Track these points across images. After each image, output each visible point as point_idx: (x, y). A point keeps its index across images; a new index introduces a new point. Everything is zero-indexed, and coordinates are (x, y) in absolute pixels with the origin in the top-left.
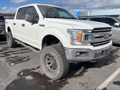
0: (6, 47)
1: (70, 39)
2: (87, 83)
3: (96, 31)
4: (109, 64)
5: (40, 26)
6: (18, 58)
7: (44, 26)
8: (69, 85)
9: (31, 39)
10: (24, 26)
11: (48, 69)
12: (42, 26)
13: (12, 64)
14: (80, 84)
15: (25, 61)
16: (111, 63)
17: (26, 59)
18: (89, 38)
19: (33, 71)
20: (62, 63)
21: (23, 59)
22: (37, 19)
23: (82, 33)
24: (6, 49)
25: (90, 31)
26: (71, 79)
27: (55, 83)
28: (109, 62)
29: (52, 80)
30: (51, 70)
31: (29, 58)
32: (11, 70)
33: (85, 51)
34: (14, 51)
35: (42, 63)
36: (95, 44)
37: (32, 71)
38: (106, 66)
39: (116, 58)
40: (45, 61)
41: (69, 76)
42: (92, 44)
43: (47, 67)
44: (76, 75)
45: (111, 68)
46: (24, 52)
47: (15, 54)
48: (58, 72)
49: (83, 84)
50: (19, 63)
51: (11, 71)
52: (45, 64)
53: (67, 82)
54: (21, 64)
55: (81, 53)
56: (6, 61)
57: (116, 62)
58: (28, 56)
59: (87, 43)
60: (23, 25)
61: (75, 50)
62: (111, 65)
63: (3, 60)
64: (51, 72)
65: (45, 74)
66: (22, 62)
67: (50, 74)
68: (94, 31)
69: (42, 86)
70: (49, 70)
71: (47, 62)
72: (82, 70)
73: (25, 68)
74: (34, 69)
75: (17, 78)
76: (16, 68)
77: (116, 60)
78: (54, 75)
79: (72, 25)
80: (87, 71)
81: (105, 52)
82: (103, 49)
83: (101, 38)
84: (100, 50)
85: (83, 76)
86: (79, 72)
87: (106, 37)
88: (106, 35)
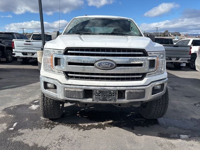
8: (49, 130)
18: (61, 62)
41: (68, 123)
59: (59, 70)
68: (69, 52)
69: (27, 119)
75: (27, 103)
81: (97, 94)
82: (91, 87)
83: (84, 66)
84: (81, 87)
85: (84, 131)
86: (90, 124)
87: (99, 66)
88: (101, 63)
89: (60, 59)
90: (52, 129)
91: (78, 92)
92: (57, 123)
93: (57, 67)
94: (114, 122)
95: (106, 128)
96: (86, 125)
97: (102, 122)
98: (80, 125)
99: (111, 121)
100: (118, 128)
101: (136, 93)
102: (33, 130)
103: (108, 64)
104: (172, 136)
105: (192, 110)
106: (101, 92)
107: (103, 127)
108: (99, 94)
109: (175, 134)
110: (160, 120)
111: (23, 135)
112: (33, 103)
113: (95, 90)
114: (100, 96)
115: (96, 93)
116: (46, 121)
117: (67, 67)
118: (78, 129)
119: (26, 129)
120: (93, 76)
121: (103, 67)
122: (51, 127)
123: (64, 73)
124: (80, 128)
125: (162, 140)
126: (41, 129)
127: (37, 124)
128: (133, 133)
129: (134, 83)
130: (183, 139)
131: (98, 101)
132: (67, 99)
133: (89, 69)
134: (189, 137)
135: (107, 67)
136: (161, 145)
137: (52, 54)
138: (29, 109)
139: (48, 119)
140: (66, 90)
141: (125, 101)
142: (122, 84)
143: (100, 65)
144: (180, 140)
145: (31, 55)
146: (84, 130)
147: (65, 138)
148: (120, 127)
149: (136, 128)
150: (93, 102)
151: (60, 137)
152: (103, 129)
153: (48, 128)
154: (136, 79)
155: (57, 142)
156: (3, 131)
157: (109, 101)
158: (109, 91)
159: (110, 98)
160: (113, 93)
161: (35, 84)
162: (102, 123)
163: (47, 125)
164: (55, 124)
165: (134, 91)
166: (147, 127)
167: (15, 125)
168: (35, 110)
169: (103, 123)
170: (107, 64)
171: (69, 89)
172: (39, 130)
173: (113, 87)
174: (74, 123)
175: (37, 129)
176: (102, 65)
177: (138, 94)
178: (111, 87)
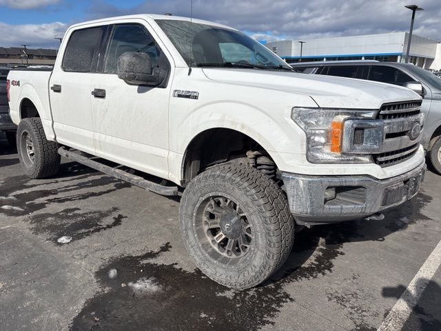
0: (17, 178)
1: (305, 143)
2: (354, 295)
3: (387, 112)
4: (404, 226)
5: (179, 96)
6: (75, 216)
7: (196, 98)
8: (294, 303)
9: (134, 144)
10: (103, 96)
11: (210, 250)
12: (188, 97)
13: (63, 239)
14: (330, 299)
15: (109, 227)
16: (412, 222)
17: (109, 220)
18: (365, 136)
19: (152, 261)
20: (272, 227)
21: (99, 220)
22: (162, 73)
23: (345, 120)
24: (20, 182)
25: (371, 115)
26: (296, 283)
27: (243, 301)
28: (405, 219)
29: (229, 289)
30: (225, 254)
31: (120, 217)
32: (68, 261)
33: (356, 184)
34: (55, 192)
35: (190, 233)
36: (383, 159)
37: (145, 262)
38: (397, 233)
39: (421, 206)
40: (198, 221)
42: (375, 158)
43: (206, 246)
44: (307, 269)
45: (415, 240)
46: (93, 194)
47: (60, 201)
48: (258, 261)
49: (341, 300)
50: (88, 234)
51: (67, 265)
52: (200, 234)
53: (287, 296)
54: (95, 236)
55: (340, 189)
56: (37, 231)
57: (427, 218)
58: (115, 209)
59: (359, 155)
60: (99, 94)
61: (322, 179)
62: (412, 228)
63: (22, 224)
64: (225, 261)
65: (199, 272)
66: (98, 230)
67: (220, 271)
68: (382, 112)
69: (203, 315)
70: (214, 255)
71: (206, 228)
72: (321, 250)
73: (117, 252)
74: (151, 255)
75: (100, 290)
76: (83, 252)
77: (423, 211)
78: (239, 272)
79: (311, 94)
80: (342, 254)
82: (407, 174)
88: (415, 128)
90: (291, 299)
95: (340, 250)
96: (311, 260)
98: (305, 265)
99: (322, 240)
107: (334, 252)
113: (411, 179)
118: (320, 275)
122: (283, 297)
123: (371, 158)
126: (278, 311)
127: (251, 310)
128: (373, 240)
138: (146, 296)
143: (414, 131)
144: (411, 226)
147: (343, 297)
151: (334, 300)
153: (281, 301)
155: (350, 310)
162: (318, 247)
163: (270, 299)
164: (276, 289)
169: (322, 247)
172: (282, 315)
174: (294, 270)
175: (272, 316)
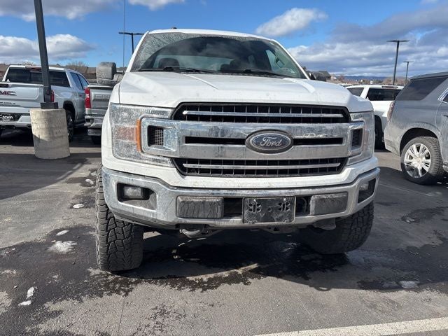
1: (111, 138)
2: (181, 316)
8: (122, 298)
13: (77, 206)
18: (165, 137)
23: (142, 117)
27: (95, 280)
28: (409, 284)
32: (56, 219)
41: (162, 278)
42: (180, 164)
49: (162, 314)
53: (129, 291)
59: (159, 156)
75: (39, 239)
76: (73, 216)
81: (252, 207)
82: (238, 192)
83: (221, 145)
84: (216, 192)
85: (205, 293)
86: (212, 276)
87: (258, 144)
88: (262, 137)
89: (162, 129)
90: (127, 295)
91: (212, 204)
92: (134, 280)
93: (153, 148)
94: (262, 267)
95: (250, 280)
96: (205, 278)
97: (237, 268)
98: (191, 278)
99: (254, 266)
100: (275, 278)
101: (333, 200)
102: (81, 301)
103: (277, 140)
104: (386, 285)
105: (401, 230)
106: (261, 201)
107: (242, 279)
108: (257, 207)
109: (389, 280)
110: (352, 255)
111: (62, 316)
112: (53, 236)
113: (248, 199)
114: (258, 210)
115: (251, 205)
116: (107, 277)
117: (182, 147)
118: (188, 290)
119: (65, 301)
120: (242, 167)
121: (265, 146)
122: (124, 290)
123: (173, 163)
124: (194, 286)
125: (371, 295)
126: (101, 297)
127: (86, 287)
128: (311, 286)
129: (327, 180)
130: (408, 290)
131: (253, 223)
132: (183, 221)
133: (233, 152)
134: (418, 285)
135: (274, 146)
136: (373, 306)
137: (140, 118)
138: (52, 252)
139: (109, 273)
140: (181, 200)
141: (309, 218)
142: (306, 182)
143: (258, 141)
144: (403, 293)
145: (11, 120)
146: (204, 289)
147: (169, 312)
148: (279, 276)
149: (311, 275)
150: (242, 224)
151: (156, 311)
152: (245, 284)
153: (118, 292)
154: (320, 171)
155: (152, 323)
156: (4, 311)
157: (278, 220)
158: (279, 200)
159: (281, 215)
160: (287, 204)
161: (39, 190)
162: (235, 270)
163: (114, 288)
164: (132, 283)
165: (329, 196)
166: (333, 270)
167: (30, 292)
168: (67, 253)
169: (240, 271)
170: (274, 140)
171: (189, 199)
172: (98, 300)
173: (287, 191)
174: (175, 277)
175: (91, 297)
176: (264, 142)
177: (336, 203)
178: (283, 191)
